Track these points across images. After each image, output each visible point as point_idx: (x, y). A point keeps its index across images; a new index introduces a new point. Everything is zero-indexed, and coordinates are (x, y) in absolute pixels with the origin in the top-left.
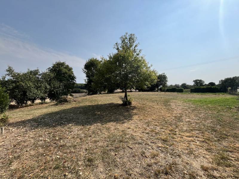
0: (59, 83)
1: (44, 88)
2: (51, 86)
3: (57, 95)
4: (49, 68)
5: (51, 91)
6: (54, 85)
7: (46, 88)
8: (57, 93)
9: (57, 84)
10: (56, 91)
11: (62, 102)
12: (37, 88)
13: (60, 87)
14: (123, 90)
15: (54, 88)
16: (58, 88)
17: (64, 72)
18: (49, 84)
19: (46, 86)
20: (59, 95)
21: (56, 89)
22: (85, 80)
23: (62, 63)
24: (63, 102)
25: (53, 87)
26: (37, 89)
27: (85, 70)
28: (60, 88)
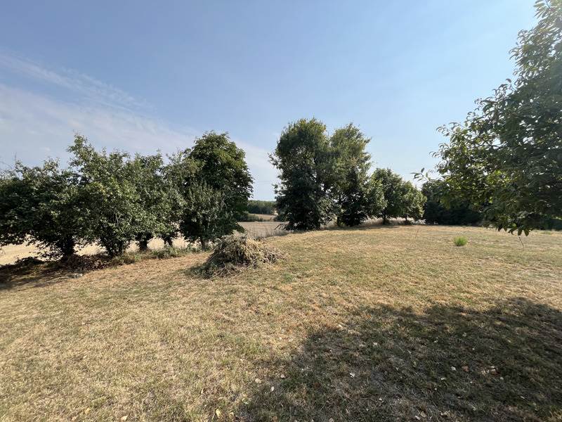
0: (211, 191)
1: (167, 206)
2: (190, 199)
3: (206, 228)
4: (185, 152)
5: (188, 216)
6: (197, 198)
7: (175, 207)
8: (205, 223)
9: (205, 194)
10: (204, 215)
11: (227, 261)
12: (149, 203)
13: (213, 205)
14: (384, 218)
15: (198, 205)
16: (208, 205)
17: (225, 161)
18: (186, 196)
19: (175, 200)
20: (211, 227)
21: (202, 208)
22: (276, 187)
23: (220, 137)
24: (230, 265)
25: (195, 204)
26: (147, 207)
27: (276, 158)
28: (215, 205)
